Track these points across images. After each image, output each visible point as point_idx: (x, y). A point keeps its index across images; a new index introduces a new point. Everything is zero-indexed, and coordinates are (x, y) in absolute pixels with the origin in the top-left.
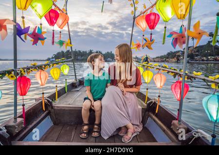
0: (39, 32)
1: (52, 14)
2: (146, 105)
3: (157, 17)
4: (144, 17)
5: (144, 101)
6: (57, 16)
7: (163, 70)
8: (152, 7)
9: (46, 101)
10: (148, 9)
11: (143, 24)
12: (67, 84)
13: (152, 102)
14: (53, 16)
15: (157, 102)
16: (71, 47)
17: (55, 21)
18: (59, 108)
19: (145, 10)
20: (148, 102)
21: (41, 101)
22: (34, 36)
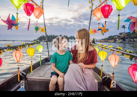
0: (13, 20)
1: (28, 7)
2: (101, 79)
4: (100, 9)
5: (100, 75)
7: (117, 51)
8: (106, 0)
9: (21, 74)
10: (103, 3)
11: (99, 14)
12: (42, 59)
13: (107, 77)
14: (29, 9)
15: (111, 78)
16: (46, 33)
17: (31, 12)
18: (31, 80)
19: (100, 4)
20: (103, 78)
21: (17, 74)
22: (9, 22)
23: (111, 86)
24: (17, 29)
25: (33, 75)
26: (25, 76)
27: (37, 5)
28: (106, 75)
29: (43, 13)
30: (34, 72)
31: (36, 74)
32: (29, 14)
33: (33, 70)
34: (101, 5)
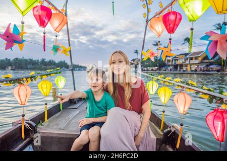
0: (15, 33)
2: (162, 133)
3: (178, 16)
4: (161, 19)
5: (159, 127)
6: (49, 15)
7: (187, 88)
8: (171, 4)
9: (27, 125)
10: (166, 8)
11: (160, 27)
13: (170, 131)
14: (43, 15)
15: (177, 132)
17: (46, 21)
18: (45, 135)
19: (161, 9)
20: (165, 131)
21: (20, 125)
22: (8, 37)
23: (178, 146)
24: (21, 49)
25: (48, 127)
27: (56, 9)
28: (170, 127)
29: (67, 23)
30: (50, 122)
31: (52, 124)
32: (42, 23)
33: (48, 119)
34: (162, 11)
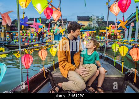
1: (48, 11)
2: (124, 75)
9: (47, 71)
17: (50, 16)
20: (126, 73)
22: (35, 25)
23: (135, 81)
25: (57, 72)
26: (50, 73)
28: (129, 70)
29: (61, 16)
